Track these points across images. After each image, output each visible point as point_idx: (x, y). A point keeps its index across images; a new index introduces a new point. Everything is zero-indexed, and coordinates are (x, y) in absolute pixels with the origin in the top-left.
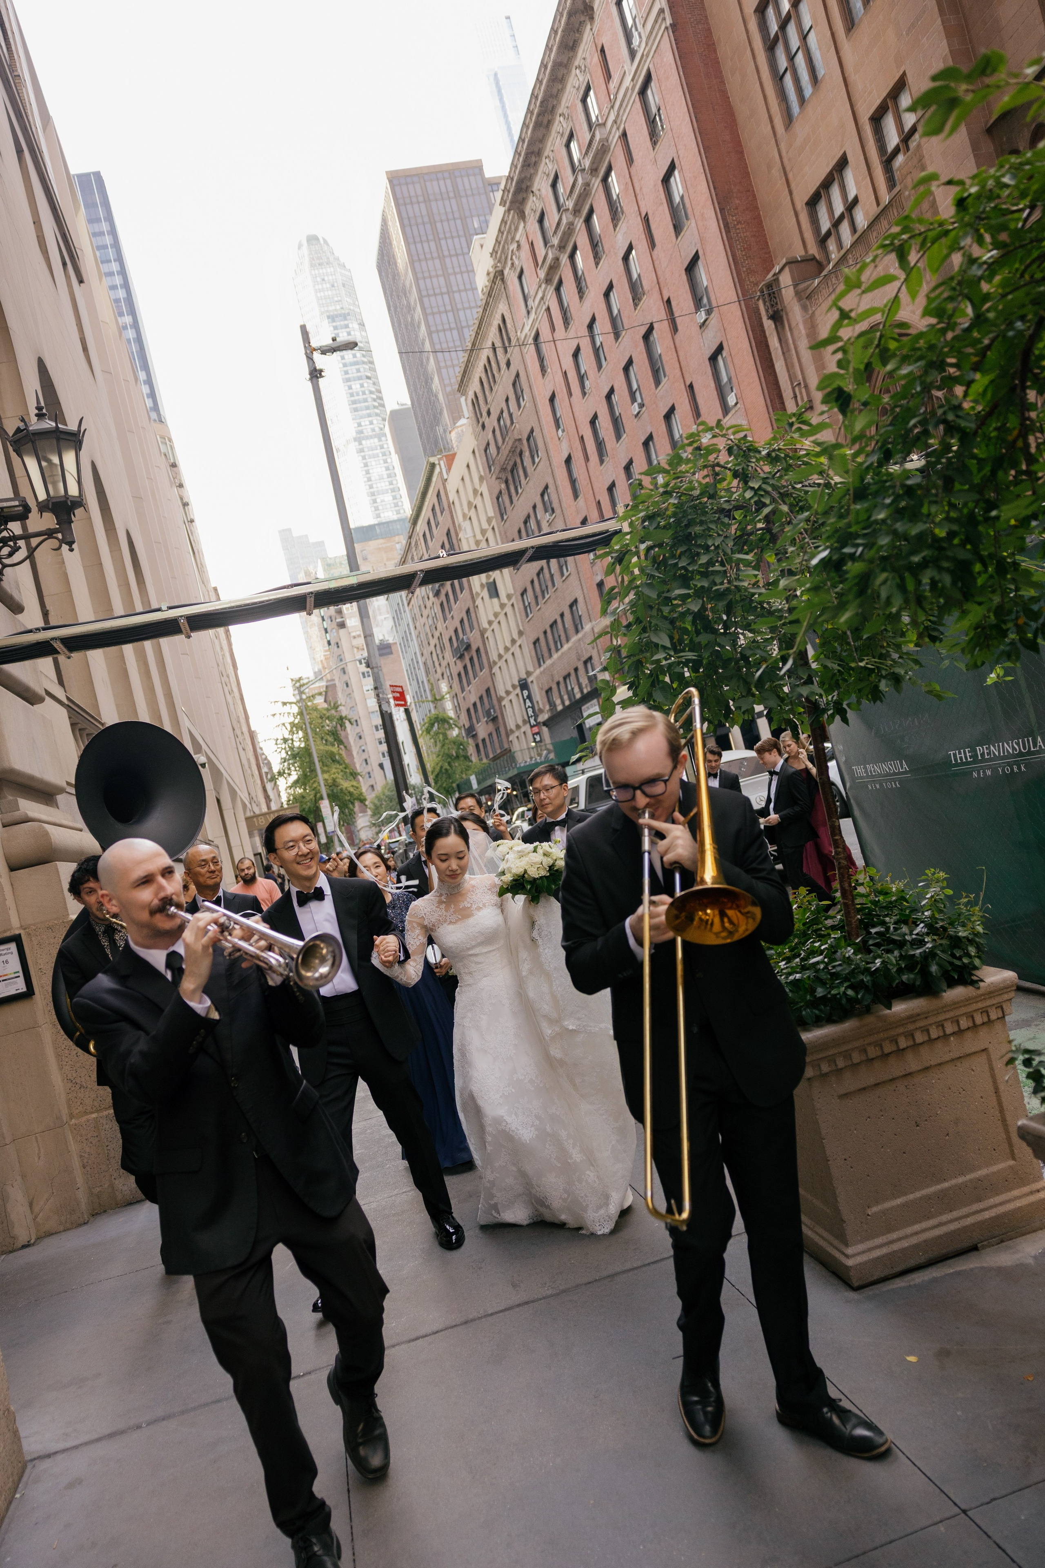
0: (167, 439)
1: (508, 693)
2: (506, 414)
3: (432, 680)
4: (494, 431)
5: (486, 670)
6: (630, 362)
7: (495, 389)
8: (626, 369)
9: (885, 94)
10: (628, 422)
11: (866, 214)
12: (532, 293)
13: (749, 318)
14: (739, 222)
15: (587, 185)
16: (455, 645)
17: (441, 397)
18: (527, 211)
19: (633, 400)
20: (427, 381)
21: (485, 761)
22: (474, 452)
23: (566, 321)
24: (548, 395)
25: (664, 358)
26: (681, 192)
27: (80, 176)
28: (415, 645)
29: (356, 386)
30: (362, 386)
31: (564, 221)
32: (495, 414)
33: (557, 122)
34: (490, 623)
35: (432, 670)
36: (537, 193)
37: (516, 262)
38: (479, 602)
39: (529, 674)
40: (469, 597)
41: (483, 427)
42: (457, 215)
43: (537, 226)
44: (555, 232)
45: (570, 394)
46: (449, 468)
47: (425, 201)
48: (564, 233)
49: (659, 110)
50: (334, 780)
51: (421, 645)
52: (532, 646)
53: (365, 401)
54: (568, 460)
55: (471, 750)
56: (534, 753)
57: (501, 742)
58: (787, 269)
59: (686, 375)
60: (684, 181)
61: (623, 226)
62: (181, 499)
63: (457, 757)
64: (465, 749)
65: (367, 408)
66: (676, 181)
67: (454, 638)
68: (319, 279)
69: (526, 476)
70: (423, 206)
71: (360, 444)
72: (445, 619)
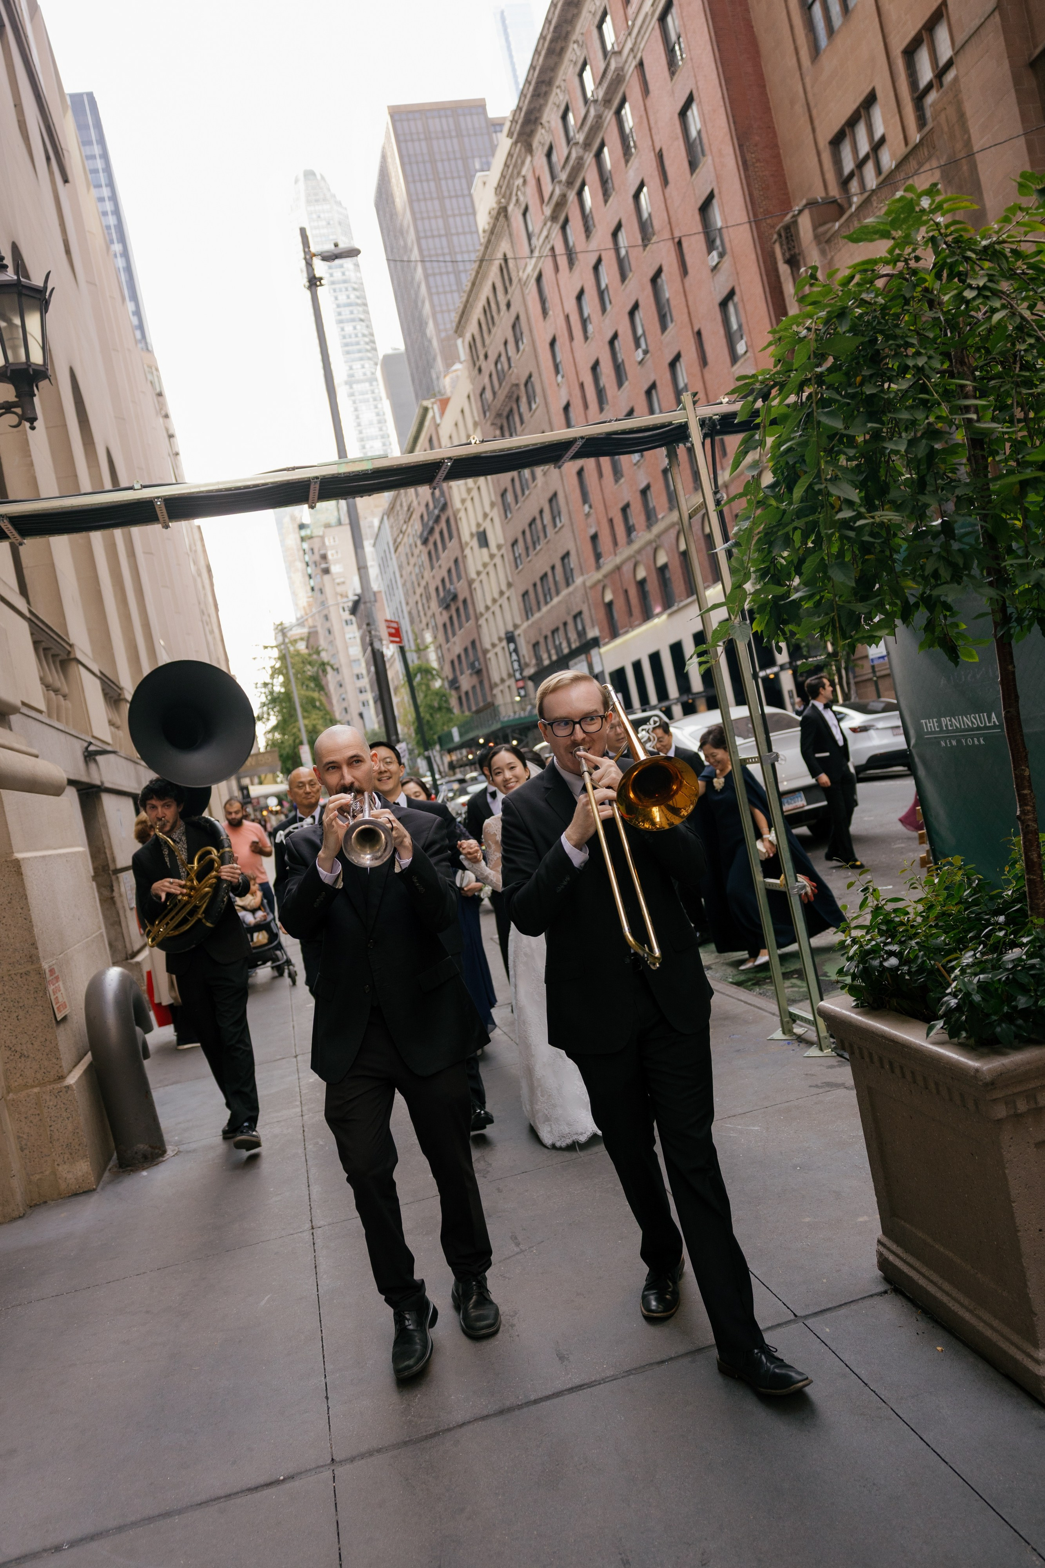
0: (153, 368)
1: (494, 645)
2: (503, 358)
3: (416, 630)
4: (490, 376)
5: (472, 622)
6: (636, 306)
7: (493, 331)
8: (632, 313)
9: (919, 25)
10: (631, 369)
11: (893, 156)
12: (537, 231)
13: (764, 262)
14: (758, 160)
15: (599, 117)
16: (442, 594)
17: (435, 343)
18: (535, 144)
19: (638, 345)
20: (421, 326)
21: (467, 713)
22: (469, 397)
23: (571, 263)
24: (549, 339)
25: (672, 303)
26: (699, 126)
27: (72, 96)
28: (400, 593)
29: (349, 328)
30: (355, 328)
31: (574, 155)
32: (492, 357)
33: (570, 50)
34: (479, 573)
35: (417, 620)
36: (546, 125)
37: (521, 198)
38: (467, 551)
39: (516, 626)
40: (458, 546)
41: (480, 370)
42: (458, 155)
43: (544, 160)
44: (564, 167)
45: (571, 338)
46: (443, 412)
47: (426, 139)
48: (573, 168)
49: (679, 38)
50: (314, 726)
51: (406, 594)
52: (520, 599)
53: (358, 343)
54: (567, 408)
55: (454, 702)
56: (517, 708)
57: (484, 695)
58: (806, 213)
59: (695, 321)
60: (702, 115)
61: (634, 162)
62: (167, 430)
63: (440, 709)
64: (447, 701)
65: (360, 351)
66: (694, 114)
67: (441, 589)
68: (314, 216)
69: (522, 422)
70: (424, 144)
71: (351, 387)
72: (432, 568)
